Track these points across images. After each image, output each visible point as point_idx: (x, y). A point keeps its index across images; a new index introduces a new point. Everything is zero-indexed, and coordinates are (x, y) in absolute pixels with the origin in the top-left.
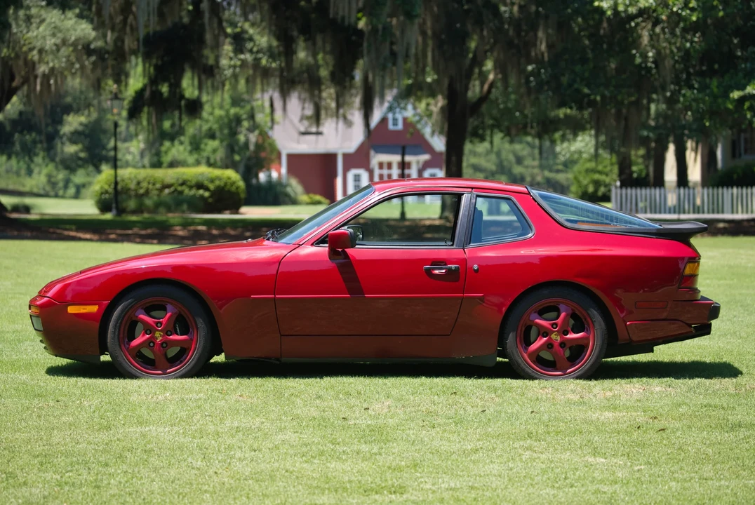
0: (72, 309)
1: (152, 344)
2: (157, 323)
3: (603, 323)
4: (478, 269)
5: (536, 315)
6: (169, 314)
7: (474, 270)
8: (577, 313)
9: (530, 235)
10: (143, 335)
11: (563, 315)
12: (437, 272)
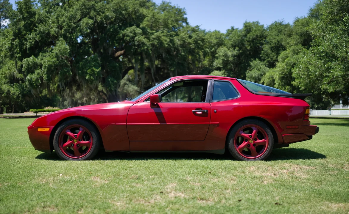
0: (40, 130)
1: (73, 145)
2: (75, 136)
3: (272, 135)
4: (216, 111)
5: (242, 131)
6: (80, 131)
7: (215, 112)
8: (260, 131)
9: (239, 97)
10: (69, 141)
11: (254, 131)
12: (198, 113)
